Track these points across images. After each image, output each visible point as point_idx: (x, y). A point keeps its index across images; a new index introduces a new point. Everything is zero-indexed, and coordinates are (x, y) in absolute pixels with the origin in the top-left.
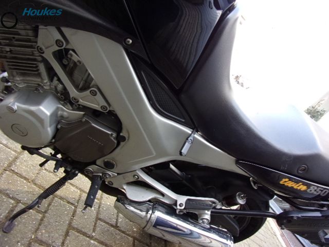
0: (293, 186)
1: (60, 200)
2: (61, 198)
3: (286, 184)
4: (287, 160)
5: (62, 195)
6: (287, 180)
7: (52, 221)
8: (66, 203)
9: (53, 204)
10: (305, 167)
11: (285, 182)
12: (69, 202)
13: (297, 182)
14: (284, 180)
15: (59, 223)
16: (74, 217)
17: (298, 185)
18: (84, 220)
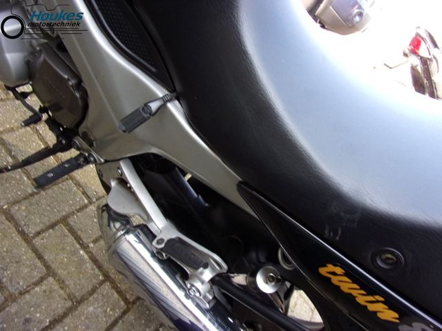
0: (354, 293)
1: (74, 185)
2: (78, 184)
3: (335, 280)
4: (342, 214)
5: (82, 181)
6: (339, 270)
7: (43, 201)
8: (81, 193)
9: (60, 185)
10: (396, 256)
11: (334, 274)
12: (84, 193)
13: (370, 289)
14: (330, 268)
15: (52, 209)
16: (78, 212)
17: (370, 298)
18: (90, 223)
